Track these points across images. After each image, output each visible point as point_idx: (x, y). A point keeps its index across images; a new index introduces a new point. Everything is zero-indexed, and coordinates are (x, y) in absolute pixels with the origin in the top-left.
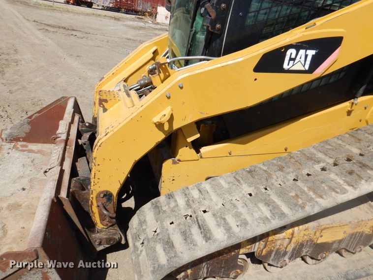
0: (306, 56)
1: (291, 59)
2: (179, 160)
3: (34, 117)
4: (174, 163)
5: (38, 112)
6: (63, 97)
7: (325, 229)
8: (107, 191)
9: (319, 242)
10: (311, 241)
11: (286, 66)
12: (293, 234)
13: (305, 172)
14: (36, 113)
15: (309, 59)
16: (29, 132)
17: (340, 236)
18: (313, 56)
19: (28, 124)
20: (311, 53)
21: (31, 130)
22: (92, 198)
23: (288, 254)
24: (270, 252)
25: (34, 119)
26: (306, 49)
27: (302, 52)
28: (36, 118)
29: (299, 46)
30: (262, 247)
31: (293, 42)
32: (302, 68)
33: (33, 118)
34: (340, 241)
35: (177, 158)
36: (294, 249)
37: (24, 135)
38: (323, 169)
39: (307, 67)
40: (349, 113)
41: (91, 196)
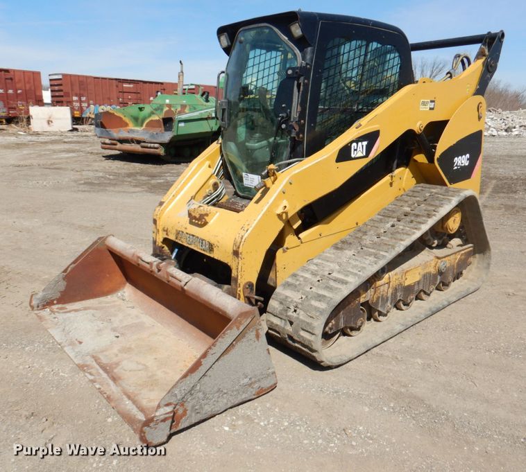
0: (363, 146)
1: (355, 150)
2: (287, 249)
3: (69, 269)
4: (284, 251)
5: (74, 263)
6: (100, 238)
7: (407, 271)
8: (250, 282)
9: (406, 285)
10: (401, 284)
11: (353, 156)
12: (389, 278)
13: (382, 231)
14: (71, 265)
15: (364, 147)
16: (65, 291)
17: (417, 278)
18: (367, 146)
19: (64, 279)
20: (365, 143)
21: (67, 287)
22: (240, 291)
23: (390, 299)
24: (378, 298)
25: (70, 273)
26: (362, 141)
27: (360, 144)
28: (72, 271)
29: (358, 140)
30: (372, 293)
31: (354, 139)
32: (361, 155)
33: (68, 271)
34: (418, 282)
35: (285, 246)
36: (392, 294)
37: (58, 295)
38: (393, 226)
39: (364, 154)
40: (391, 184)
41: (239, 289)
